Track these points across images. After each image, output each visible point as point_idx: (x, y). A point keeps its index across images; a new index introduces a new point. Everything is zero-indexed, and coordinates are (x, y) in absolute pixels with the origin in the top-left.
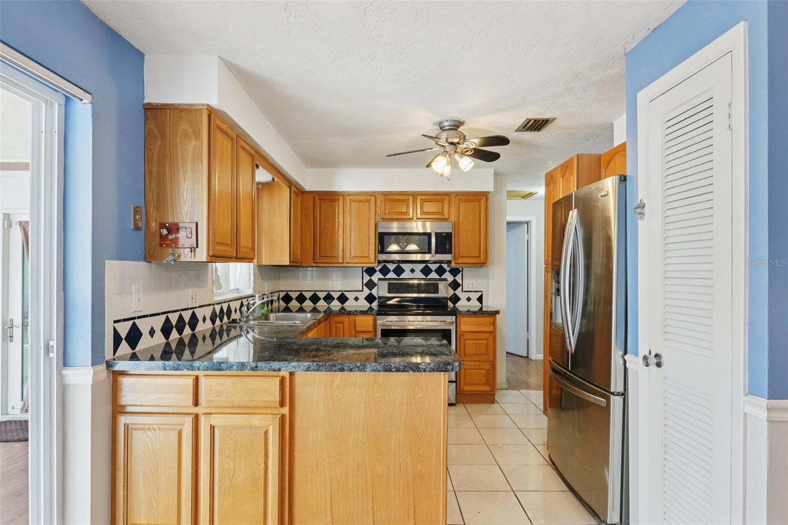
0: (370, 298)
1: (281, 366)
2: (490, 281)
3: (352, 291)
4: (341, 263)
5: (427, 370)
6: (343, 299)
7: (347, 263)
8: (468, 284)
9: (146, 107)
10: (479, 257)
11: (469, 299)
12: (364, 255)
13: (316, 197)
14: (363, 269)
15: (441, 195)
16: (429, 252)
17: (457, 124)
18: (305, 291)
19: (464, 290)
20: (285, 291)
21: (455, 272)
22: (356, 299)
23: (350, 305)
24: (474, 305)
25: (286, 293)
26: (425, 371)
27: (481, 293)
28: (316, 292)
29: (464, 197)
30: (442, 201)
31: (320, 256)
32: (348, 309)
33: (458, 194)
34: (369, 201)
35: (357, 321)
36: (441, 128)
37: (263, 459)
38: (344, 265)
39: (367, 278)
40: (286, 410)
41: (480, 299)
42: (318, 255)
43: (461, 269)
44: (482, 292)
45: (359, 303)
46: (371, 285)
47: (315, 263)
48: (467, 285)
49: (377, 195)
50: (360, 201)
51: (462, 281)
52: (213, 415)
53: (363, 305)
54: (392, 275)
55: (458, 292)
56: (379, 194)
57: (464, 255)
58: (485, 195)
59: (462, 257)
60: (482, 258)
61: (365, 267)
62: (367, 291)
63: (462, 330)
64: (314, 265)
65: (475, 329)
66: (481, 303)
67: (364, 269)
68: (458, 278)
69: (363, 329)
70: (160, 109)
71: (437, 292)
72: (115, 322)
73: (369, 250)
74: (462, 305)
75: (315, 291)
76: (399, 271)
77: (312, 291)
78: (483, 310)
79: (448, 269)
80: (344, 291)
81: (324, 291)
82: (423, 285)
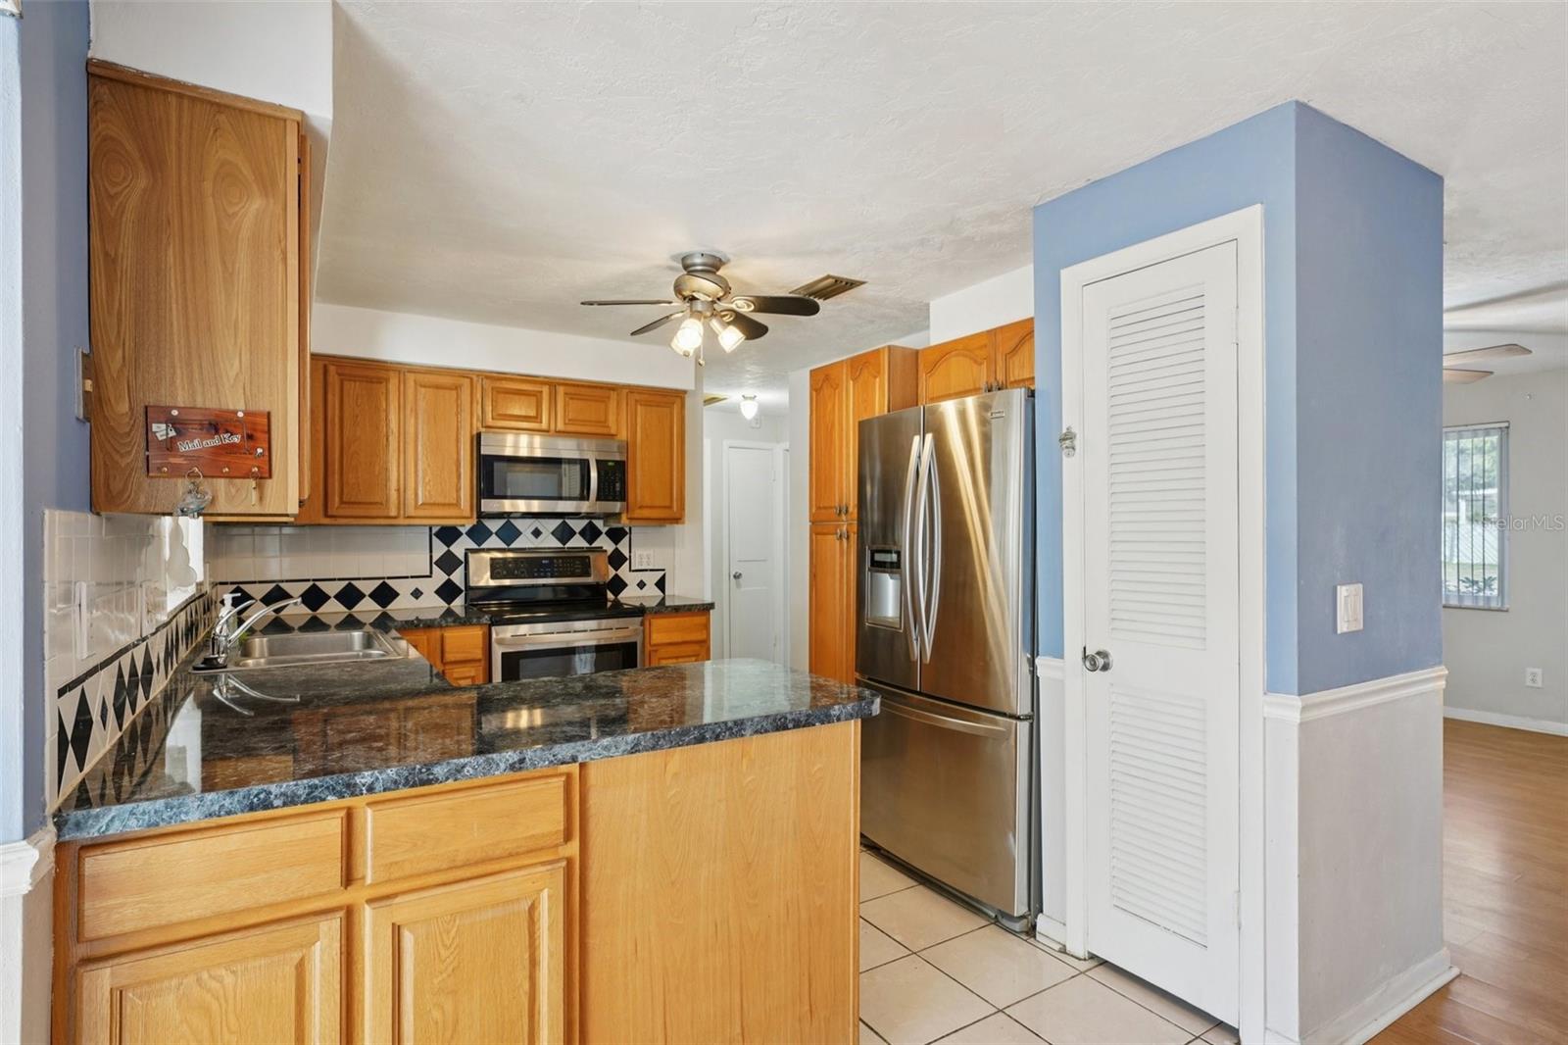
0: (448, 591)
1: (578, 751)
2: (677, 551)
3: (407, 577)
4: (395, 518)
6: (385, 594)
7: (409, 517)
8: (641, 557)
9: (92, 70)
10: (670, 507)
11: (641, 585)
13: (332, 369)
14: (431, 529)
15: (601, 388)
16: (584, 496)
17: (718, 263)
18: (289, 581)
19: (633, 568)
20: (232, 583)
21: (616, 535)
22: (417, 594)
23: (402, 607)
24: (650, 596)
25: (234, 586)
26: (839, 720)
27: (662, 573)
28: (320, 583)
29: (646, 396)
30: (604, 401)
31: (342, 502)
33: (632, 389)
34: (457, 388)
35: (447, 642)
36: (686, 267)
37: (527, 973)
38: (401, 521)
39: (440, 549)
40: (573, 849)
41: (661, 584)
42: (337, 499)
43: (627, 530)
44: (664, 570)
45: (422, 602)
46: (448, 563)
47: (326, 515)
48: (638, 560)
49: (475, 378)
50: (438, 387)
51: (630, 552)
52: (398, 900)
53: (432, 605)
54: (494, 542)
55: (623, 572)
56: (478, 376)
57: (644, 504)
58: (679, 395)
59: (640, 507)
60: (675, 509)
61: (437, 526)
62: (440, 577)
63: (654, 642)
64: (327, 521)
65: (677, 637)
66: (663, 590)
67: (434, 530)
68: (623, 547)
69: (459, 657)
70: (146, 89)
71: (587, 574)
72: (60, 693)
73: (458, 490)
74: (630, 596)
75: (314, 580)
76: (509, 534)
77: (309, 580)
78: (667, 603)
79: (604, 530)
80: (389, 578)
81: (340, 579)
82: (560, 561)
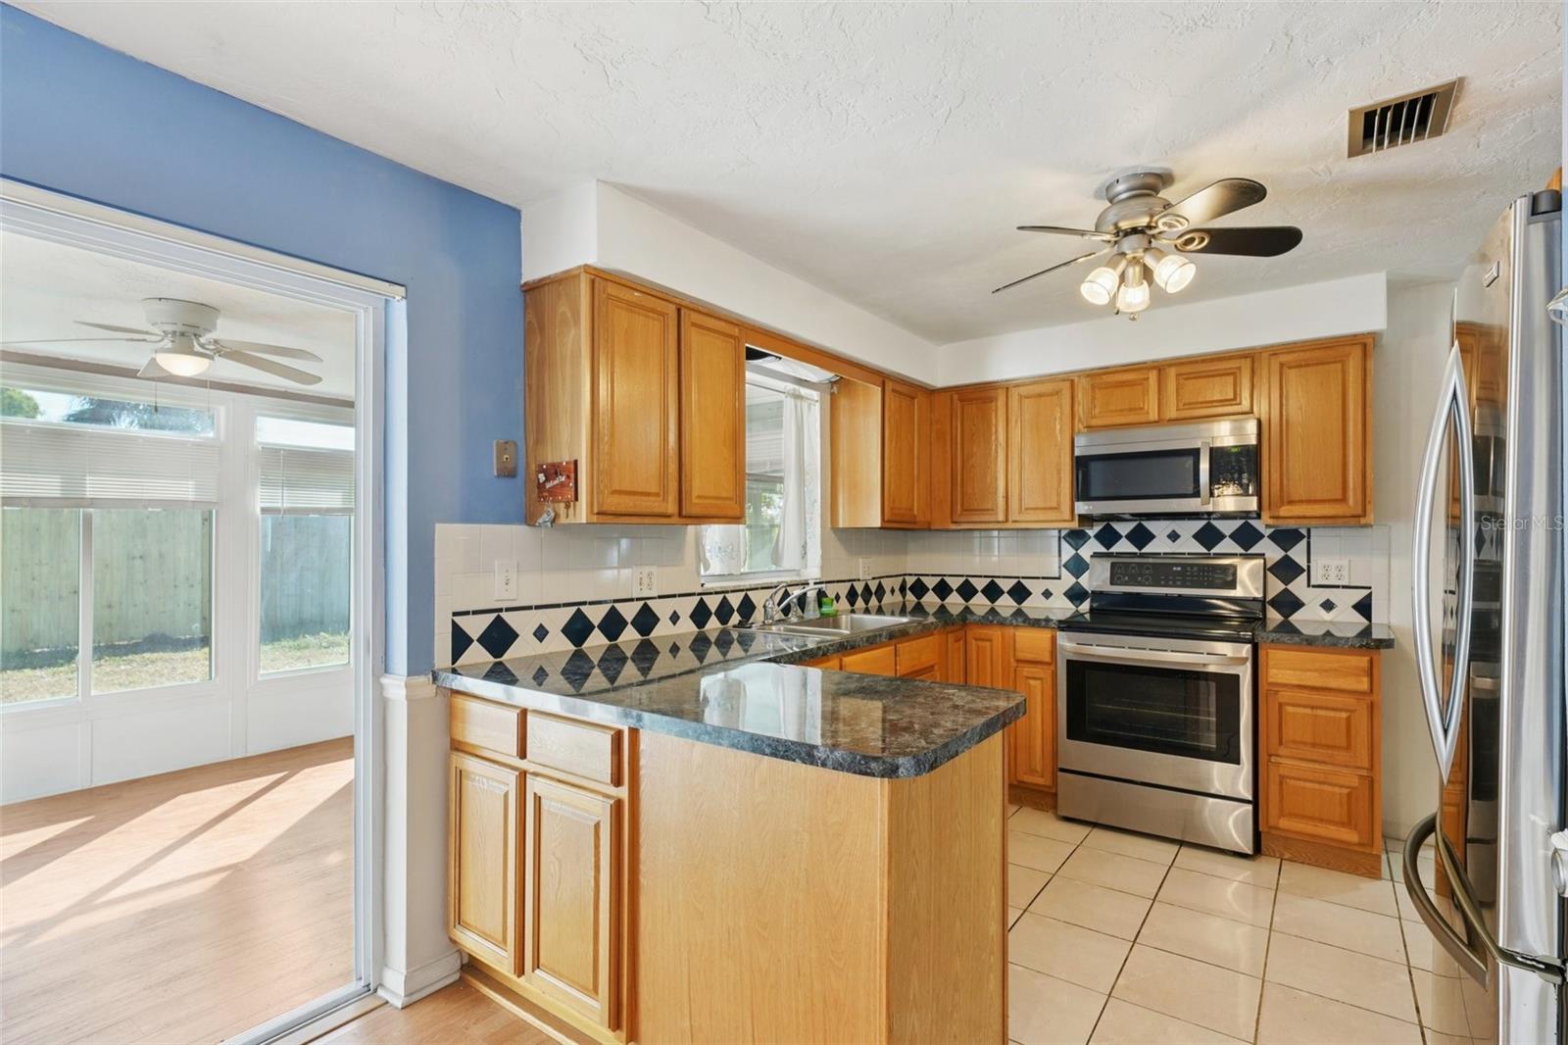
0: (1076, 595)
2: (1394, 562)
3: (1038, 578)
4: (1003, 522)
5: (829, 763)
6: (1020, 593)
7: (1014, 521)
8: (1326, 568)
9: (524, 289)
10: (1344, 499)
11: (1328, 606)
12: (1048, 506)
13: (956, 397)
14: (1060, 532)
15: (1230, 358)
16: (1196, 494)
18: (950, 576)
19: (1313, 583)
20: (916, 575)
21: (1286, 538)
22: (1047, 594)
23: (1034, 605)
24: (1346, 620)
25: (916, 578)
27: (1367, 592)
28: (970, 579)
29: (1296, 355)
30: (1234, 374)
31: (963, 510)
32: (1032, 615)
33: (1275, 351)
34: (1058, 393)
35: (1017, 639)
36: (1111, 201)
38: (1009, 525)
39: (1068, 552)
40: (623, 792)
41: (1364, 607)
42: (959, 507)
43: (1304, 532)
44: (1370, 588)
45: (1052, 602)
46: (1077, 566)
47: (954, 522)
48: (1321, 572)
49: (1076, 379)
50: (1040, 395)
51: (1309, 561)
52: (538, 779)
53: (1063, 607)
54: (1124, 546)
55: (1298, 587)
56: (1079, 377)
57: (1296, 497)
58: (1365, 345)
59: (1291, 502)
60: (1351, 501)
61: (1065, 529)
62: (1068, 580)
63: (1270, 680)
64: (954, 527)
65: (1312, 679)
66: (1368, 617)
67: (1063, 533)
68: (1298, 554)
69: (1030, 656)
70: (538, 287)
71: (1232, 585)
72: (455, 614)
73: (1059, 495)
74: (1309, 618)
75: (967, 576)
76: (1141, 537)
77: (960, 576)
79: (1268, 532)
80: (1023, 578)
81: (985, 577)
82: (1196, 569)
